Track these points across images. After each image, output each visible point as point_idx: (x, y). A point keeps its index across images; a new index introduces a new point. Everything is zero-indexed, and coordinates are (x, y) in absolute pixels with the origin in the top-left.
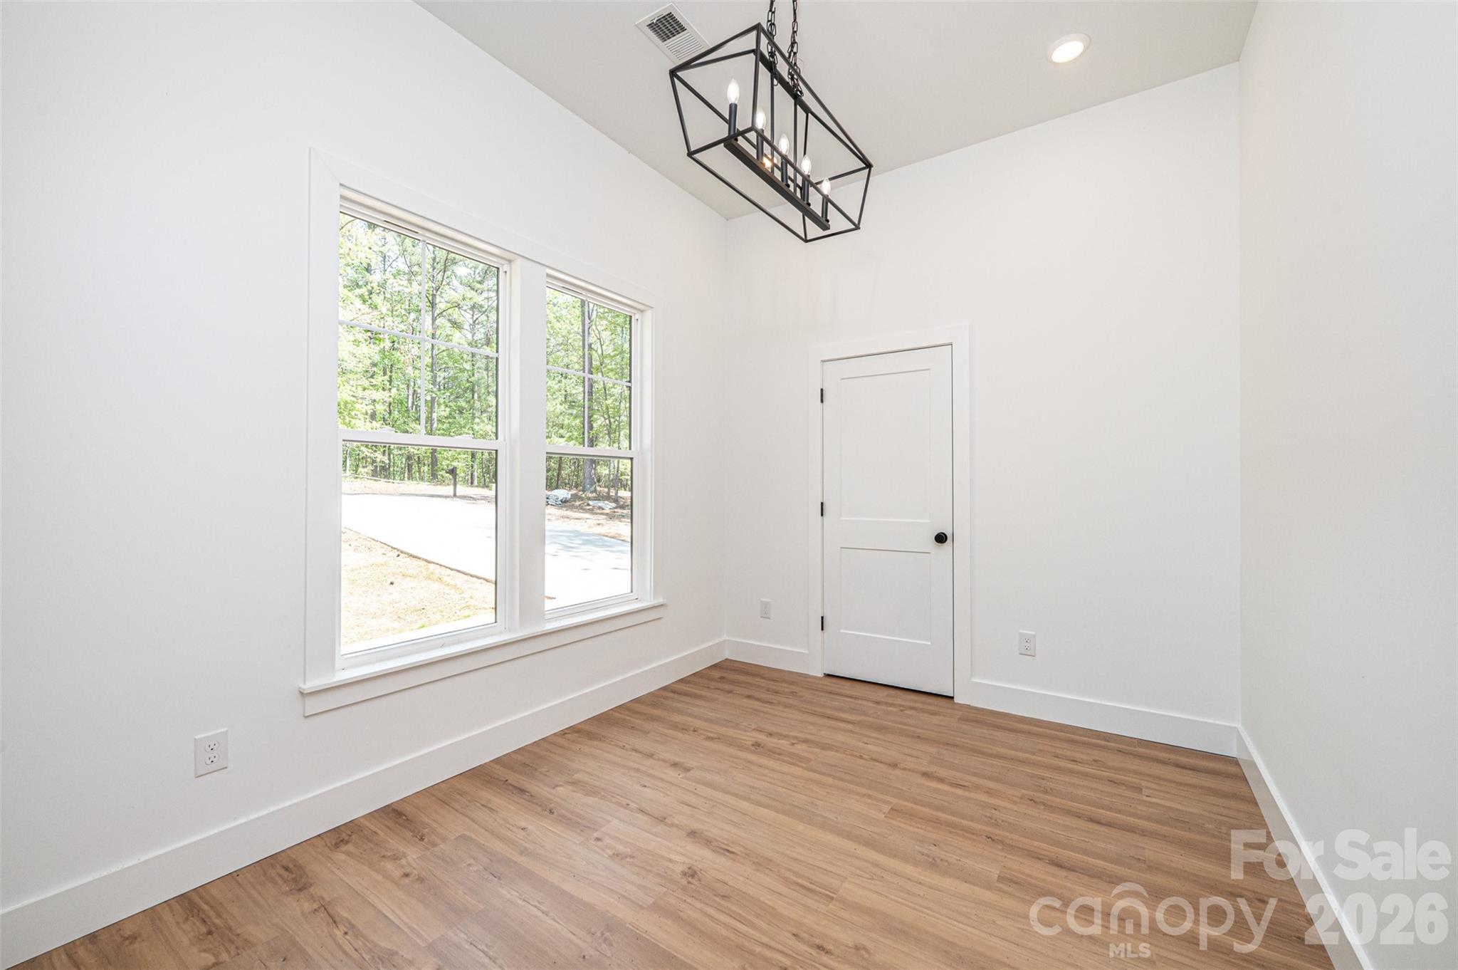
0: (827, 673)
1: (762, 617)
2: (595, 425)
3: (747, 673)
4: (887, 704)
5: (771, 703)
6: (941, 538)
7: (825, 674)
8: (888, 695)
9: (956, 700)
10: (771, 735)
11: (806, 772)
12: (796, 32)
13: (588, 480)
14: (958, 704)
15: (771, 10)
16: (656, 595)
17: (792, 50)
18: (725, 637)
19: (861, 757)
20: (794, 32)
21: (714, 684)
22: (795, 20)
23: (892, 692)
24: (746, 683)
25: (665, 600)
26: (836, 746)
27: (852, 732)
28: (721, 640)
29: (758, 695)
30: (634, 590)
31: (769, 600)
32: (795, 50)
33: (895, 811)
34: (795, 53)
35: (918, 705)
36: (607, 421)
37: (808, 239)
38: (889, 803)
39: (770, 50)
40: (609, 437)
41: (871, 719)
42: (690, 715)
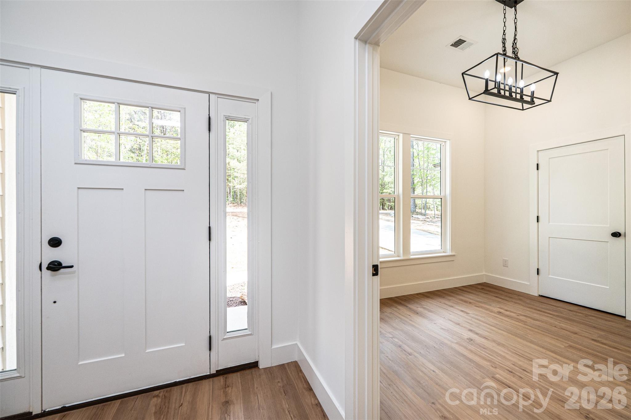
0: (541, 294)
1: (503, 266)
2: (415, 182)
3: (496, 289)
4: (576, 312)
5: (508, 301)
6: (616, 235)
7: (539, 295)
8: (578, 309)
9: (627, 318)
10: (507, 311)
11: (524, 325)
12: (516, 35)
13: (412, 206)
14: (628, 320)
15: (504, 34)
16: (452, 250)
17: (514, 42)
18: (484, 273)
19: (555, 327)
20: (515, 35)
21: (479, 290)
22: (516, 30)
23: (581, 308)
24: (494, 292)
25: (456, 254)
26: (541, 321)
27: (552, 318)
28: (482, 274)
29: (500, 297)
30: (442, 248)
31: (507, 259)
32: (516, 42)
33: (570, 346)
34: (516, 43)
35: (596, 315)
36: (421, 180)
37: (524, 109)
38: (568, 344)
39: (503, 50)
40: (422, 187)
41: (564, 315)
42: (468, 298)
